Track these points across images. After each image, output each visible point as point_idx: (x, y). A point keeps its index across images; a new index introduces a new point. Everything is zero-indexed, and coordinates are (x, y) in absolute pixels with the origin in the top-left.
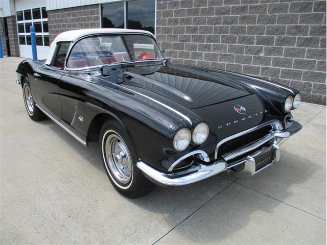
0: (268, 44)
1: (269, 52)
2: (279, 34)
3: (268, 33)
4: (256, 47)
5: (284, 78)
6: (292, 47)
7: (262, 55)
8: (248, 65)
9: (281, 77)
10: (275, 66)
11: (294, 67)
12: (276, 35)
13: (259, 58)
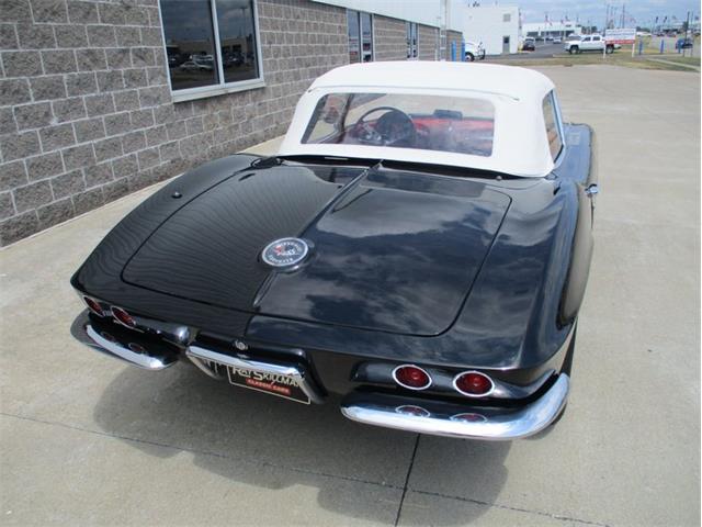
0: (57, 96)
1: (64, 112)
2: (68, 71)
3: (49, 70)
4: (38, 106)
5: (102, 159)
6: (94, 95)
7: (54, 122)
8: (36, 156)
9: (99, 160)
10: (84, 140)
11: (109, 134)
12: (63, 71)
13: (52, 131)
